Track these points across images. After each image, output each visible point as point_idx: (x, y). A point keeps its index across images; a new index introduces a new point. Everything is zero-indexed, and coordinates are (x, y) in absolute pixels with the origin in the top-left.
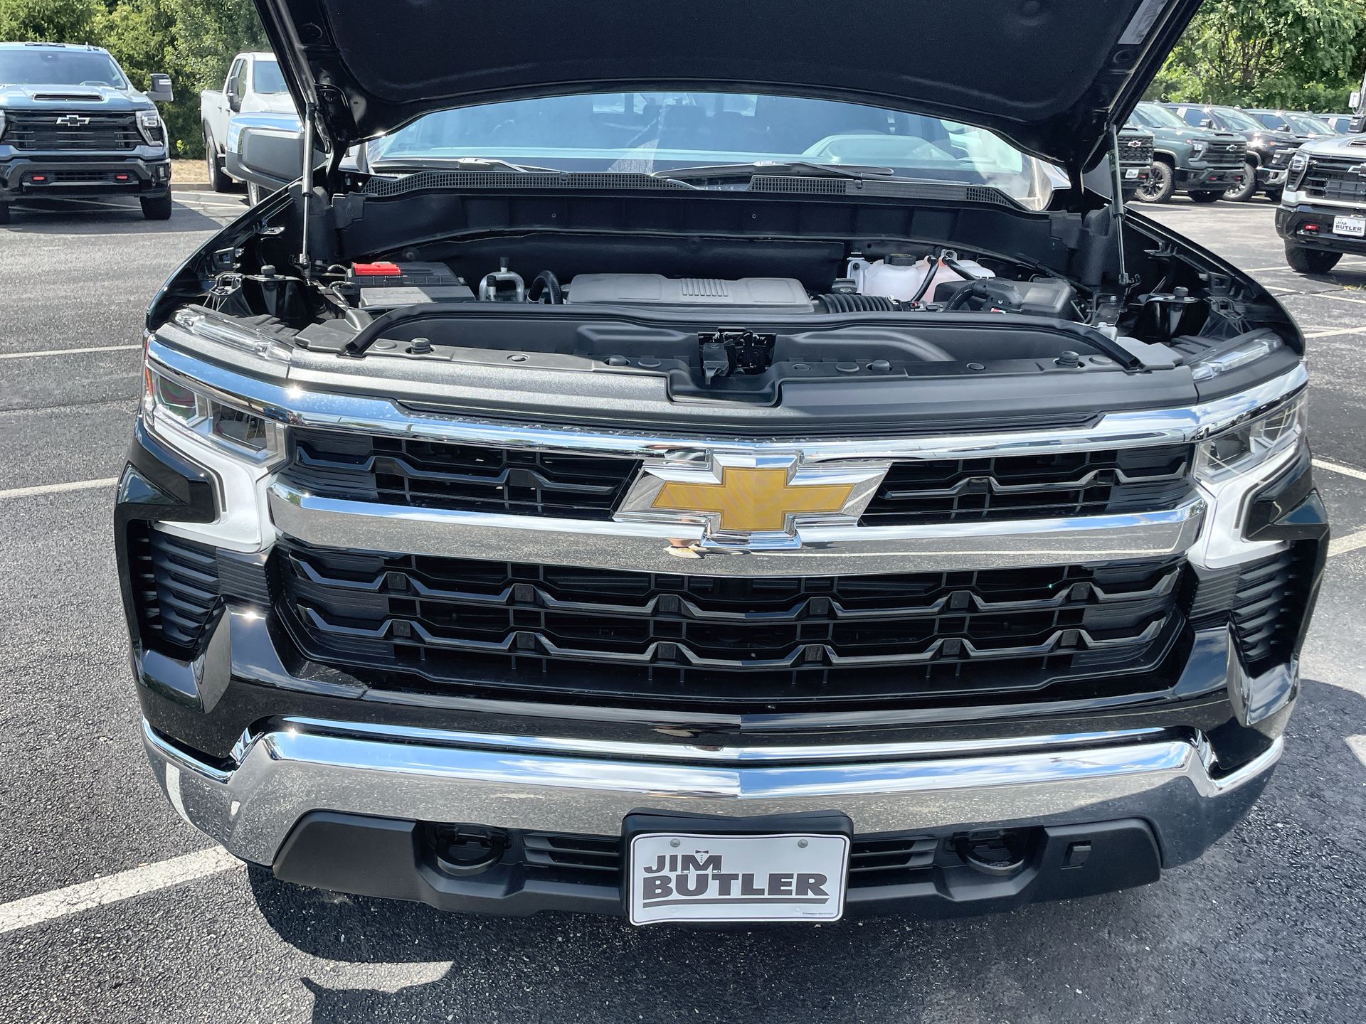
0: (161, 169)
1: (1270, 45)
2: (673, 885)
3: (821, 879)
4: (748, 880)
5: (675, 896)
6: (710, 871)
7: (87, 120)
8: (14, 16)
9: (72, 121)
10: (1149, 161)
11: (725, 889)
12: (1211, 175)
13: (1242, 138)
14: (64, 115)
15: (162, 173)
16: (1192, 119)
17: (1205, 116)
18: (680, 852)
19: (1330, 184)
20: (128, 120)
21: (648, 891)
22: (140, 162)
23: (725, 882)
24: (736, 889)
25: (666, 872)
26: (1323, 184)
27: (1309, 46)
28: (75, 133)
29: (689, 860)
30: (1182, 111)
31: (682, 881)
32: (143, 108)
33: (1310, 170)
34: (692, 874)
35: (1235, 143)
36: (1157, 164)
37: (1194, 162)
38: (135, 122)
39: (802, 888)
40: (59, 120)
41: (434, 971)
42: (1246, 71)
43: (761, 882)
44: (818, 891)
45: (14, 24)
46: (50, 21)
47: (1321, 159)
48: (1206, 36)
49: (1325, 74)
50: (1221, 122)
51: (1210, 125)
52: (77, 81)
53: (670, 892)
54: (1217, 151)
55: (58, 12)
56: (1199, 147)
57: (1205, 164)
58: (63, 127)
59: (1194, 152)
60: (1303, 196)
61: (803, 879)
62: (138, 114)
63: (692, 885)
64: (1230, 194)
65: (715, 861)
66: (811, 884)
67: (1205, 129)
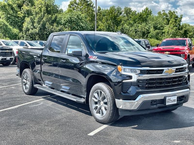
4: (172, 100)
18: (169, 99)
21: (167, 102)
44: (175, 101)
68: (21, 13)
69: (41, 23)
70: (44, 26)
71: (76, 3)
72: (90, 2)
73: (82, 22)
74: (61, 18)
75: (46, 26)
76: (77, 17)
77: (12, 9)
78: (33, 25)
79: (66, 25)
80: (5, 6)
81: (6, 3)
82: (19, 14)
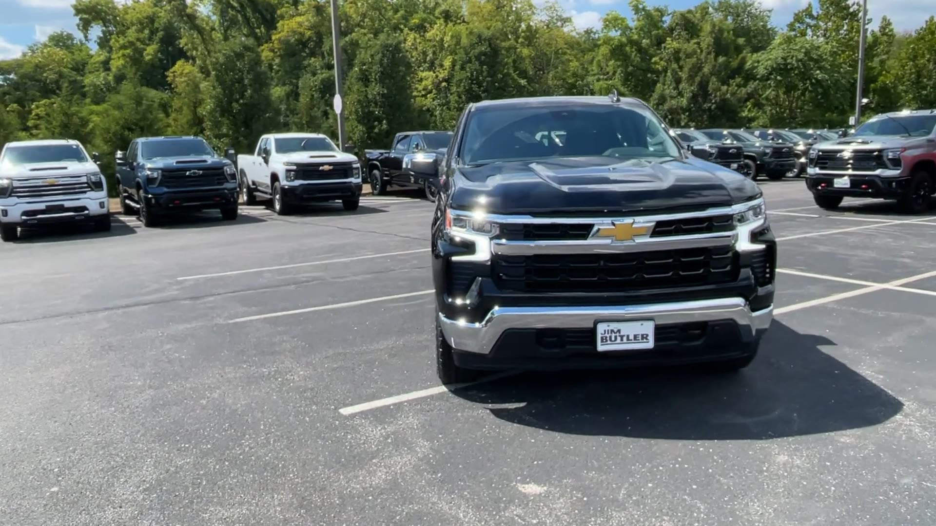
0: (235, 194)
1: (803, 94)
2: (608, 339)
3: (647, 335)
4: (628, 336)
5: (609, 342)
6: (618, 334)
7: (201, 172)
8: (118, 124)
9: (194, 173)
10: (742, 159)
11: (622, 340)
12: (777, 165)
13: (791, 145)
14: (190, 171)
15: (235, 196)
16: (763, 136)
17: (770, 135)
18: (610, 328)
19: (830, 163)
20: (220, 171)
21: (602, 341)
22: (226, 191)
23: (622, 337)
24: (625, 339)
25: (606, 335)
26: (826, 163)
27: (825, 94)
28: (195, 180)
29: (612, 331)
30: (757, 133)
31: (610, 337)
32: (225, 165)
33: (819, 158)
34: (613, 335)
35: (787, 148)
36: (747, 161)
37: (767, 159)
38: (223, 172)
39: (642, 338)
40: (188, 173)
41: (522, 405)
42: (791, 110)
43: (631, 337)
44: (647, 339)
45: (118, 127)
46: (136, 124)
47: (824, 151)
48: (767, 93)
49: (837, 108)
50: (779, 136)
51: (773, 139)
52: (188, 154)
53: (607, 341)
54: (778, 152)
55: (140, 120)
56: (768, 151)
57: (773, 159)
58: (189, 177)
59: (765, 154)
60: (817, 170)
61: (642, 335)
62: (225, 168)
63: (613, 339)
64: (790, 175)
65: (619, 331)
66: (645, 337)
67: (770, 142)
68: (661, 59)
69: (698, 79)
70: (703, 86)
71: (811, 17)
72: (856, 7)
73: (820, 68)
74: (758, 62)
75: (710, 88)
76: (807, 53)
77: (640, 50)
78: (676, 88)
79: (768, 79)
80: (621, 46)
81: (624, 39)
82: (656, 63)
